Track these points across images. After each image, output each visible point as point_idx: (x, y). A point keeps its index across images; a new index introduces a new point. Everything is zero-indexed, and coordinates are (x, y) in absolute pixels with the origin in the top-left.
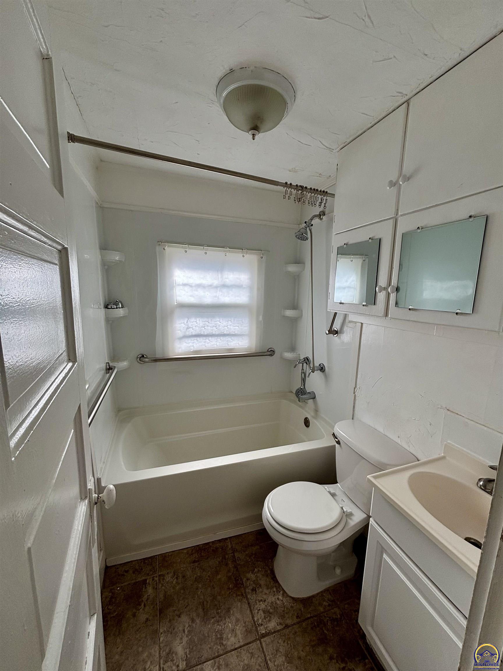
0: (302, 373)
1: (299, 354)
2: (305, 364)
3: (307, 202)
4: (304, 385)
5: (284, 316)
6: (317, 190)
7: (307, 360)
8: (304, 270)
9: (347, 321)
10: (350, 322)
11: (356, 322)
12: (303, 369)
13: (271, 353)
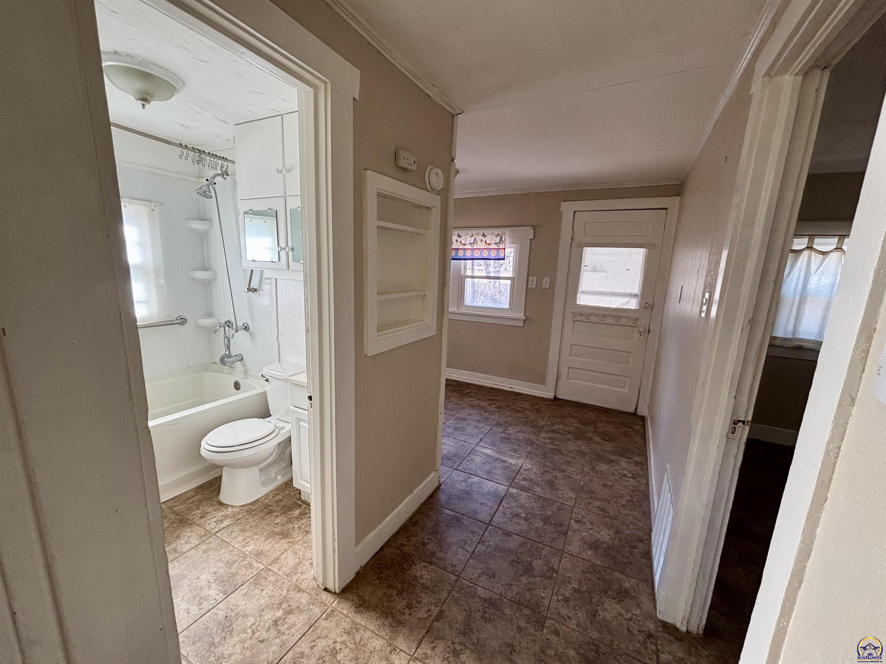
0: (224, 337)
1: (219, 319)
2: (227, 328)
3: (206, 164)
4: (229, 349)
5: (193, 279)
6: (216, 155)
7: (228, 324)
8: (212, 228)
9: (264, 278)
10: (266, 279)
11: (271, 279)
12: (225, 334)
13: (183, 321)
